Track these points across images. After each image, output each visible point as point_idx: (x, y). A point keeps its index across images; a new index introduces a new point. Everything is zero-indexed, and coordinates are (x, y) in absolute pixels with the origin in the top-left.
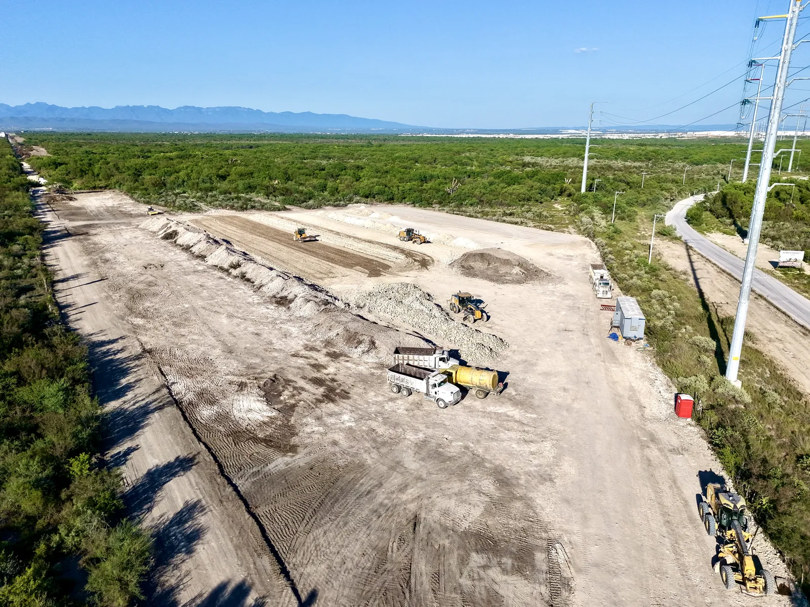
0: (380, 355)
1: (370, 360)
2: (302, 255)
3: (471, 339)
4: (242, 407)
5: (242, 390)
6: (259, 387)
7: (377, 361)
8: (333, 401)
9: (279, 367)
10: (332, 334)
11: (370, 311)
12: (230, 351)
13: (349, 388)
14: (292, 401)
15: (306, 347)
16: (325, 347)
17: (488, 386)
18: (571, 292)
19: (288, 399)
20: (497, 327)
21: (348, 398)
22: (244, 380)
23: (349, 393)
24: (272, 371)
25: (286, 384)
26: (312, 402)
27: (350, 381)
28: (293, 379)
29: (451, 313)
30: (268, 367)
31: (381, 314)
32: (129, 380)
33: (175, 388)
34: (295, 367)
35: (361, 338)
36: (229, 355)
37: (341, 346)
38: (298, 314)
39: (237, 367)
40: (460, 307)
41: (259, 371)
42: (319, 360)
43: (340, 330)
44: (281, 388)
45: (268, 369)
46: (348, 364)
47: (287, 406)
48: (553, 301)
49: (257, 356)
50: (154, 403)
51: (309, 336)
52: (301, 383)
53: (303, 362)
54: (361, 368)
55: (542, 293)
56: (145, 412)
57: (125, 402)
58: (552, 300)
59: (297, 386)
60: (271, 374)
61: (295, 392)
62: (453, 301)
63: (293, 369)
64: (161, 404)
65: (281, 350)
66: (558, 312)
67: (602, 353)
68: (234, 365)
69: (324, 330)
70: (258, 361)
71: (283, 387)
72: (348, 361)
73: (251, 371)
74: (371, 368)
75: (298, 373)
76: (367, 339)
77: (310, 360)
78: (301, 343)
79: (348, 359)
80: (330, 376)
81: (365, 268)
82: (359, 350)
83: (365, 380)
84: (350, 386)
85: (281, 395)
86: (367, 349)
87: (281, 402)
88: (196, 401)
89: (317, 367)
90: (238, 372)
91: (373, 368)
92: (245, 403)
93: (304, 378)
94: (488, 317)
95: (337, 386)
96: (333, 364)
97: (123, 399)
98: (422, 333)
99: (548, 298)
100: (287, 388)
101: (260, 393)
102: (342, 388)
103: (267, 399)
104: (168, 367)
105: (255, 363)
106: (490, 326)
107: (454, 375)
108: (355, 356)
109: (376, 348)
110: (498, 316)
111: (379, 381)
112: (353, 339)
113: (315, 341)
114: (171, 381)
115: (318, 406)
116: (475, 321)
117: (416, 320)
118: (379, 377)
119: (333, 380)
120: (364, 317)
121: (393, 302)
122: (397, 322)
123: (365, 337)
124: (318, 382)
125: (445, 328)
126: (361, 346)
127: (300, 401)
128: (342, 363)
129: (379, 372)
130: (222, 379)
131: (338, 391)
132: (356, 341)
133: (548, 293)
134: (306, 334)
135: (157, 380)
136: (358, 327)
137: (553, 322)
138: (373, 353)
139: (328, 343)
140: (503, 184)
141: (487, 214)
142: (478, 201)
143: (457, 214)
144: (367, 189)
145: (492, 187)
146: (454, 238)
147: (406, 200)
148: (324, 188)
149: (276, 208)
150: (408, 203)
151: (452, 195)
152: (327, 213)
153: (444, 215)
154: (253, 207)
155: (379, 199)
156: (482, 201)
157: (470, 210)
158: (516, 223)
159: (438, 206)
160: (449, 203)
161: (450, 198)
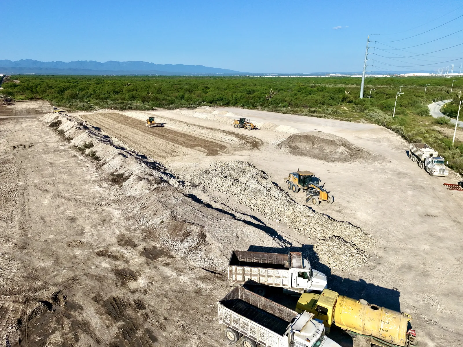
0: (212, 255)
7: (207, 264)
22: (8, 302)
24: (57, 285)
35: (189, 229)
37: (164, 238)
38: (129, 193)
40: (299, 186)
44: (53, 325)
53: (107, 265)
59: (80, 319)
71: (57, 321)
75: (93, 289)
77: (118, 263)
86: (195, 244)
89: (124, 276)
96: (147, 269)
109: (207, 244)
112: (179, 229)
116: (320, 202)
122: (233, 203)
123: (194, 228)
125: (288, 213)
126: (188, 239)
132: (182, 232)
138: (202, 252)
140: (304, 95)
141: (297, 112)
142: (288, 104)
143: (275, 112)
144: (211, 97)
145: (297, 97)
146: (277, 126)
147: (238, 104)
148: (182, 98)
149: (147, 108)
150: (239, 106)
151: (270, 100)
152: (181, 111)
153: (265, 113)
154: (130, 108)
155: (219, 104)
156: (291, 104)
157: (284, 109)
158: (321, 117)
159: (260, 107)
160: (268, 105)
161: (269, 103)
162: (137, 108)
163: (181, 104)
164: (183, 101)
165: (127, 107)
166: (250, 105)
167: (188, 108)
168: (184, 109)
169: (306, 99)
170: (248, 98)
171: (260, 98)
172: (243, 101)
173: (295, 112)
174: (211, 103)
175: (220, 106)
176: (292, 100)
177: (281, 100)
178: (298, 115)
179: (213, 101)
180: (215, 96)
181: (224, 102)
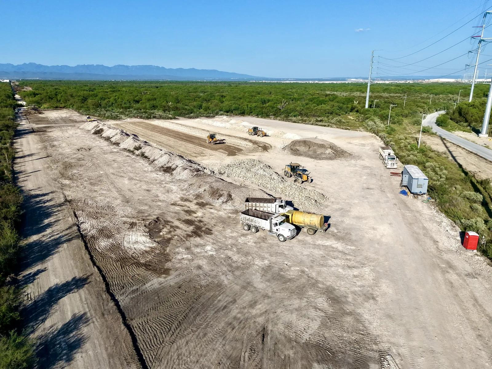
0: (235, 204)
1: (228, 208)
2: (184, 143)
3: (301, 193)
4: (131, 240)
5: (132, 227)
6: (145, 226)
7: (233, 208)
8: (199, 236)
9: (161, 212)
10: (201, 190)
11: (228, 176)
12: (127, 201)
13: (212, 227)
14: (169, 236)
15: (182, 199)
16: (196, 199)
17: (317, 225)
18: (368, 165)
19: (166, 234)
20: (318, 186)
21: (211, 234)
22: (134, 220)
23: (212, 230)
24: (156, 215)
25: (165, 224)
26: (184, 237)
27: (213, 222)
28: (171, 220)
29: (285, 177)
30: (153, 212)
31: (236, 178)
32: (50, 221)
33: (83, 226)
34: (173, 212)
35: (221, 193)
36: (126, 204)
37: (207, 198)
38: (178, 177)
39: (131, 212)
40: (291, 173)
41: (146, 214)
42: (191, 207)
43: (207, 187)
44: (161, 227)
45: (153, 213)
46: (212, 211)
47: (165, 239)
48: (357, 170)
49: (146, 204)
50: (65, 237)
51: (185, 192)
52: (177, 223)
53: (179, 209)
54: (221, 213)
55: (348, 166)
56: (57, 243)
57: (44, 236)
58: (355, 170)
59: (173, 225)
60: (155, 217)
61: (171, 229)
62: (287, 170)
63: (171, 214)
64: (70, 237)
65: (164, 201)
66: (361, 177)
67: (397, 204)
68: (129, 210)
69: (195, 188)
70: (146, 208)
71: (163, 226)
72: (211, 208)
73: (140, 215)
74: (228, 213)
75: (175, 216)
76: (226, 193)
77: (184, 208)
78: (179, 196)
79: (212, 207)
80: (198, 219)
81: (226, 151)
82: (220, 201)
83: (224, 221)
84: (213, 225)
85: (161, 232)
86: (225, 200)
87: (160, 236)
88: (97, 235)
89: (189, 212)
90: (130, 215)
91: (230, 213)
92: (133, 237)
93: (179, 220)
94: (312, 180)
95: (203, 225)
96: (201, 210)
97: (43, 234)
98: (265, 190)
99: (352, 168)
100: (166, 227)
101: (145, 230)
102: (206, 227)
103: (150, 234)
104: (81, 212)
105: (144, 210)
106: (314, 185)
107: (290, 217)
108: (217, 205)
109: (232, 199)
110: (319, 179)
111: (234, 222)
112: (215, 193)
113: (189, 195)
114: (81, 221)
115: (188, 239)
116: (303, 182)
117: (260, 181)
118: (234, 219)
119: (200, 221)
120: (224, 179)
121: (244, 170)
122: (247, 183)
123: (224, 192)
124: (189, 222)
125: (281, 186)
126: (221, 198)
127: (175, 236)
128: (207, 209)
129: (234, 216)
130: (118, 220)
131: (203, 229)
132: (218, 195)
133: (352, 165)
134: (183, 190)
135: (71, 220)
136: (220, 185)
137: (358, 183)
138: (230, 203)
139: (198, 196)
140: (315, 105)
141: (305, 121)
142: (299, 114)
143: (286, 121)
144: (228, 107)
145: (308, 106)
146: (285, 134)
147: (253, 113)
148: (200, 107)
149: (170, 117)
150: (254, 115)
151: (282, 110)
152: (202, 120)
153: (277, 122)
154: (154, 117)
155: (235, 113)
156: (302, 114)
157: (294, 119)
158: (325, 126)
159: (273, 117)
160: (280, 115)
161: (281, 112)
162: (161, 118)
163: (199, 113)
164: (201, 110)
165: (152, 117)
166: (264, 115)
167: (207, 117)
168: (203, 118)
169: (317, 109)
170: (262, 108)
171: (273, 108)
172: (257, 110)
173: (304, 122)
174: (228, 112)
175: (236, 115)
176: (303, 110)
177: (292, 110)
178: (306, 124)
179: (229, 110)
180: (231, 106)
181: (239, 112)
